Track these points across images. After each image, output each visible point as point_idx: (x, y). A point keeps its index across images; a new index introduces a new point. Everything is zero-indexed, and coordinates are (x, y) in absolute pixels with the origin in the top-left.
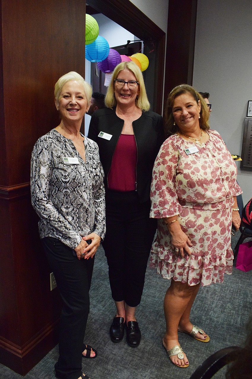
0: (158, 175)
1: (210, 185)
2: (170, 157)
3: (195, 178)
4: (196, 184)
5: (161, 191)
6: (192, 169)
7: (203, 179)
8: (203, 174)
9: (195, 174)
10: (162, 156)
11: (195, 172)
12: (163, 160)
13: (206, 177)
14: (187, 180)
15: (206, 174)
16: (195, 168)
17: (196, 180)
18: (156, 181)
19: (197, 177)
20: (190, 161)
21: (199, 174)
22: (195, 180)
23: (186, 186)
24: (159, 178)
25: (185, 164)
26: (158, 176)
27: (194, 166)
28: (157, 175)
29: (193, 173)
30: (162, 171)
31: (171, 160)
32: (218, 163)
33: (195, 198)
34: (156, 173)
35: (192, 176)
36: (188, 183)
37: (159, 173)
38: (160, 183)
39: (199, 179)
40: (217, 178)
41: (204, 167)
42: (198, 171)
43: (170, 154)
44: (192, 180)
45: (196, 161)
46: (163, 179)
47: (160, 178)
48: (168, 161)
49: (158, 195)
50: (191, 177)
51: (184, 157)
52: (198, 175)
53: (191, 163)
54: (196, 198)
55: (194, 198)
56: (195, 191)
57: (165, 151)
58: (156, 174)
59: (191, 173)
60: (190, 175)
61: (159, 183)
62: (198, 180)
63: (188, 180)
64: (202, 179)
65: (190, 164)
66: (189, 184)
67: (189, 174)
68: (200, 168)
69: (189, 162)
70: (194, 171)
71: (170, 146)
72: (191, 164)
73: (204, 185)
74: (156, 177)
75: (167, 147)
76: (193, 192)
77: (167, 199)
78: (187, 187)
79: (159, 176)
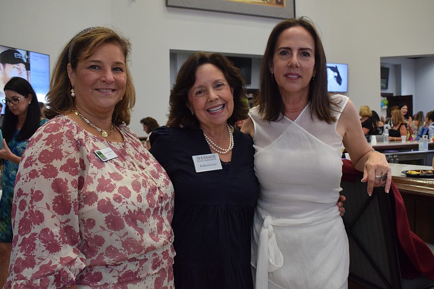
0: (28, 199)
1: (148, 220)
2: (64, 161)
3: (121, 209)
4: (125, 221)
5: (27, 236)
6: (116, 191)
7: (137, 210)
8: (135, 201)
9: (123, 201)
10: (43, 159)
11: (123, 197)
12: (45, 167)
13: (139, 205)
14: (106, 215)
15: (139, 198)
16: (121, 188)
17: (125, 213)
18: (23, 213)
19: (127, 207)
20: (108, 174)
21: (129, 200)
22: (122, 214)
23: (105, 226)
24: (30, 205)
25: (99, 180)
26: (28, 202)
27: (119, 184)
28: (25, 199)
29: (118, 199)
30: (39, 192)
31: (64, 168)
32: (153, 178)
33: (124, 251)
34: (22, 194)
35: (116, 205)
36: (108, 220)
37: (32, 194)
38: (29, 217)
39: (130, 211)
40: (156, 206)
41: (136, 186)
42: (128, 195)
43: (64, 154)
44: (117, 213)
45: (120, 173)
46: (38, 209)
47: (33, 207)
48: (59, 170)
49: (19, 246)
50: (115, 208)
51: (94, 165)
52: (127, 203)
53: (111, 177)
54: (126, 251)
55: (122, 250)
56: (123, 237)
57: (51, 147)
58: (22, 197)
59: (115, 199)
60: (113, 202)
61: (27, 217)
62: (127, 213)
63: (109, 214)
64: (135, 211)
65: (109, 181)
66: (111, 222)
67: (109, 202)
68: (130, 188)
69: (107, 177)
70: (120, 195)
71: (65, 138)
72: (112, 180)
73: (138, 222)
74: (23, 203)
75: (58, 141)
76: (119, 239)
77: (35, 256)
78: (107, 229)
79: (31, 202)
